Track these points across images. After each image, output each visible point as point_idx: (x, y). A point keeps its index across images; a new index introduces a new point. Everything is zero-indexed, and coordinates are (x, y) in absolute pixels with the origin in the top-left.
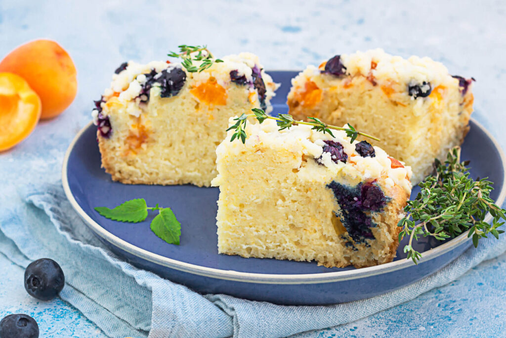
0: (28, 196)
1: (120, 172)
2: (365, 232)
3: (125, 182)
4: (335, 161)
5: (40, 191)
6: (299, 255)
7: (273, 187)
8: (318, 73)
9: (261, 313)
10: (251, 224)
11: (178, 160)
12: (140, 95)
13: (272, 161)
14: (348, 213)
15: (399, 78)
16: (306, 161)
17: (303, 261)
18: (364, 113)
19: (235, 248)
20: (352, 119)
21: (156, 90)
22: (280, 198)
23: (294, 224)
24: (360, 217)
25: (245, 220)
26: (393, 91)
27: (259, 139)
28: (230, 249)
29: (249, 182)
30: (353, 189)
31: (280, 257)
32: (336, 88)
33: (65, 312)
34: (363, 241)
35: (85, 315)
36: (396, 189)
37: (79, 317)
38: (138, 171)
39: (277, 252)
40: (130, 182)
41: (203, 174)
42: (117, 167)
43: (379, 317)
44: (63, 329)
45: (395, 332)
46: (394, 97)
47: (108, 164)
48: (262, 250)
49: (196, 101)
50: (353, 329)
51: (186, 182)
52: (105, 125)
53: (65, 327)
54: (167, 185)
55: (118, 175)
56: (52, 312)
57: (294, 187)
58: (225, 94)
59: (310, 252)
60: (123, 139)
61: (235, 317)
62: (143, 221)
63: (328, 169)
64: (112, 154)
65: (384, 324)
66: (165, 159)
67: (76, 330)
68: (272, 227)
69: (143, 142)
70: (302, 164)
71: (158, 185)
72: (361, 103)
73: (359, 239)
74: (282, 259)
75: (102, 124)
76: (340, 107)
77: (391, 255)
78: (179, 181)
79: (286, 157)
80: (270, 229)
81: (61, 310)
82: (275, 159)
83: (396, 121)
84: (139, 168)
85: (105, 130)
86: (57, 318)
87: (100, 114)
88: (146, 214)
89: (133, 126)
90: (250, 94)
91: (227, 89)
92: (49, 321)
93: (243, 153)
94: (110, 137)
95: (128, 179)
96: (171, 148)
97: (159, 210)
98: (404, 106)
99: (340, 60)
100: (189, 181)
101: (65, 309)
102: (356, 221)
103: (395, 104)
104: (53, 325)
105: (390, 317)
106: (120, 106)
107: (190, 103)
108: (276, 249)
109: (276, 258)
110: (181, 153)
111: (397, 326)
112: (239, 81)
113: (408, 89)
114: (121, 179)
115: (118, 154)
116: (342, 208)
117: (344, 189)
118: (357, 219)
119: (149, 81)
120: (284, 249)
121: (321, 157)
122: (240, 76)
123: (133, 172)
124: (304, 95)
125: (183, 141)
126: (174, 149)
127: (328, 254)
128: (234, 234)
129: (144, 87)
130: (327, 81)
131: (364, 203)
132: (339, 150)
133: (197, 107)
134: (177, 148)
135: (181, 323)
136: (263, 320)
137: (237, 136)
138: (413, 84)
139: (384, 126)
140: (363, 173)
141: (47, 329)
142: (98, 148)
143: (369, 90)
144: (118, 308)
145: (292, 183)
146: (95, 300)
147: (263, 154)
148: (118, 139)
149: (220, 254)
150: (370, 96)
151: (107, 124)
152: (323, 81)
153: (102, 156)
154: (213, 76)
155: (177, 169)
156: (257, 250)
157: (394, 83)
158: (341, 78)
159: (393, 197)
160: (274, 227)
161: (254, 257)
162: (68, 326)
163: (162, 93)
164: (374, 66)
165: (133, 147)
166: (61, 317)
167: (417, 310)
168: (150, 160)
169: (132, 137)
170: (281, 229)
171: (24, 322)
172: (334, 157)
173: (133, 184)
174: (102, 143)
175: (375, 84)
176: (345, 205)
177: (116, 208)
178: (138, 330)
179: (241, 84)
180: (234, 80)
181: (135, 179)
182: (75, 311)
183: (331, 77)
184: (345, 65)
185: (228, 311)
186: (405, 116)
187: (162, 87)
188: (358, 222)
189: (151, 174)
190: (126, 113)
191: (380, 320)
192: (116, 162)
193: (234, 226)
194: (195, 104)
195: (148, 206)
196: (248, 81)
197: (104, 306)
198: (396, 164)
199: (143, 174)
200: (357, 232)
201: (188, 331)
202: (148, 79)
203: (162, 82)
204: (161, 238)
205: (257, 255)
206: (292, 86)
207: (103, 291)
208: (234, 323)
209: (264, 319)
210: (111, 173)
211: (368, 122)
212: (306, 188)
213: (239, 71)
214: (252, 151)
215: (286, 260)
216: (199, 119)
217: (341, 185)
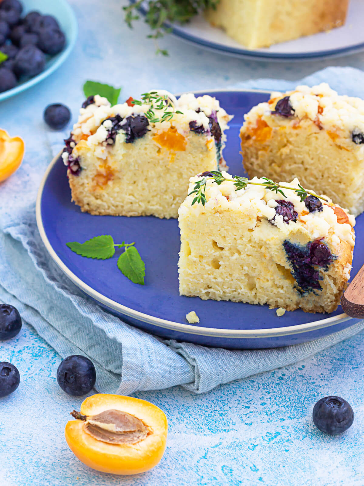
0: (5, 228)
1: (88, 204)
2: (313, 283)
3: (93, 213)
4: (286, 221)
5: (16, 221)
6: (253, 299)
7: (229, 243)
8: (269, 114)
9: (219, 363)
10: (209, 272)
11: (141, 195)
12: (107, 139)
13: (229, 221)
14: (298, 267)
15: (343, 126)
16: (261, 221)
17: (257, 305)
18: (310, 153)
19: (195, 291)
20: (299, 156)
21: (121, 136)
22: (236, 252)
23: (249, 274)
24: (309, 271)
25: (204, 269)
26: (338, 136)
27: (217, 202)
28: (190, 292)
29: (208, 238)
30: (303, 248)
31: (236, 300)
32: (284, 127)
33: (43, 350)
34: (311, 290)
35: (60, 354)
36: (342, 245)
37: (55, 356)
38: (105, 204)
39: (233, 296)
40: (97, 213)
41: (164, 207)
42: (86, 200)
43: (324, 355)
44: (41, 370)
45: (339, 371)
46: (339, 141)
47: (77, 198)
48: (219, 294)
49: (158, 147)
50: (301, 367)
51: (148, 214)
52: (75, 164)
53: (43, 367)
54: (131, 217)
55: (86, 207)
56: (31, 350)
57: (249, 244)
58: (185, 142)
59: (262, 297)
60: (91, 177)
61: (196, 367)
62: (110, 258)
63: (281, 230)
64: (81, 189)
65: (329, 362)
66: (130, 195)
67: (52, 370)
68: (228, 276)
69: (109, 179)
70: (257, 224)
71: (123, 216)
72: (308, 143)
73: (307, 288)
74: (237, 301)
75: (72, 164)
76: (288, 145)
77: (336, 303)
78: (142, 213)
79: (242, 218)
80: (227, 277)
81: (39, 348)
82: (232, 220)
83: (340, 162)
84: (105, 202)
85: (75, 168)
86: (36, 356)
87: (70, 156)
88: (114, 251)
89: (100, 166)
90: (208, 142)
91: (187, 137)
92: (28, 360)
93: (203, 213)
94: (80, 174)
95: (96, 211)
96: (135, 185)
97: (124, 247)
98: (347, 150)
99: (289, 102)
100: (151, 213)
101: (43, 347)
102: (305, 275)
103: (340, 147)
104: (32, 365)
105: (334, 355)
106: (89, 150)
107: (153, 148)
108: (231, 293)
109: (232, 301)
110: (143, 189)
111: (341, 364)
112: (197, 130)
113: (352, 135)
114: (90, 211)
115: (86, 189)
116: (292, 263)
117: (294, 248)
118: (306, 273)
119: (115, 126)
120: (239, 294)
121: (274, 219)
122: (198, 126)
123: (100, 205)
124: (255, 130)
125: (146, 179)
126: (137, 185)
127: (279, 300)
128: (195, 280)
129: (110, 132)
130: (277, 121)
131: (313, 260)
132: (290, 210)
133: (159, 151)
134: (140, 185)
135: (148, 376)
136: (221, 370)
137: (198, 200)
138: (357, 133)
139: (329, 165)
140: (312, 232)
141: (27, 370)
142: (68, 184)
143: (315, 133)
144: (90, 347)
145: (247, 241)
146: (70, 339)
147: (221, 215)
148: (87, 177)
149: (181, 296)
150: (317, 138)
151: (77, 164)
152: (273, 121)
153: (72, 191)
154: (173, 125)
155: (140, 203)
156: (214, 293)
157: (338, 129)
158: (291, 119)
159: (339, 255)
160: (231, 275)
161: (212, 299)
162: (46, 366)
163: (127, 140)
164: (321, 110)
165: (100, 184)
166: (39, 356)
167: (358, 346)
168: (116, 195)
169: (99, 175)
170: (237, 278)
171: (6, 371)
172: (286, 218)
173: (100, 216)
174: (72, 180)
175: (321, 128)
176: (295, 261)
177: (85, 243)
178: (108, 371)
179: (199, 133)
180: (193, 129)
181: (103, 211)
182: (51, 349)
183: (281, 118)
184: (294, 108)
185: (190, 360)
186: (349, 159)
187: (127, 134)
188: (307, 275)
189: (117, 206)
190: (93, 155)
191: (325, 357)
192: (85, 196)
193: (194, 273)
194: (157, 149)
195: (115, 243)
196: (206, 130)
197: (77, 345)
198: (341, 216)
199: (109, 207)
200: (305, 283)
201: (154, 382)
202: (114, 123)
203: (127, 130)
204: (127, 277)
205: (214, 298)
206: (244, 121)
207: (76, 329)
208: (195, 372)
209: (222, 368)
210: (80, 205)
211: (315, 160)
212: (260, 245)
213: (197, 122)
214: (211, 212)
215: (241, 302)
216: (161, 162)
217: (292, 245)
